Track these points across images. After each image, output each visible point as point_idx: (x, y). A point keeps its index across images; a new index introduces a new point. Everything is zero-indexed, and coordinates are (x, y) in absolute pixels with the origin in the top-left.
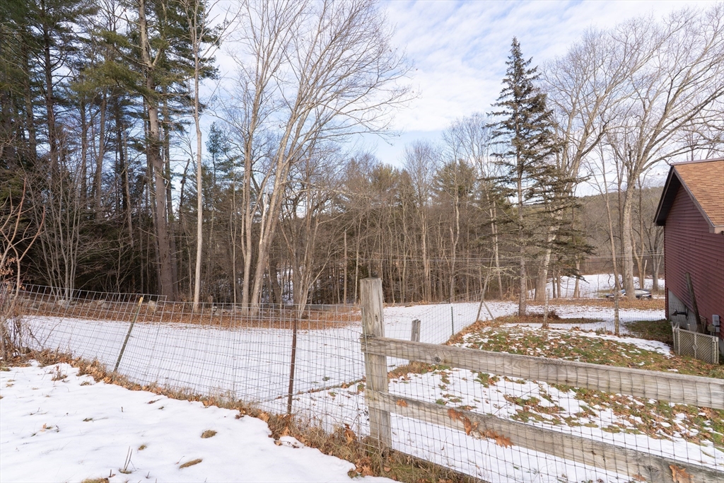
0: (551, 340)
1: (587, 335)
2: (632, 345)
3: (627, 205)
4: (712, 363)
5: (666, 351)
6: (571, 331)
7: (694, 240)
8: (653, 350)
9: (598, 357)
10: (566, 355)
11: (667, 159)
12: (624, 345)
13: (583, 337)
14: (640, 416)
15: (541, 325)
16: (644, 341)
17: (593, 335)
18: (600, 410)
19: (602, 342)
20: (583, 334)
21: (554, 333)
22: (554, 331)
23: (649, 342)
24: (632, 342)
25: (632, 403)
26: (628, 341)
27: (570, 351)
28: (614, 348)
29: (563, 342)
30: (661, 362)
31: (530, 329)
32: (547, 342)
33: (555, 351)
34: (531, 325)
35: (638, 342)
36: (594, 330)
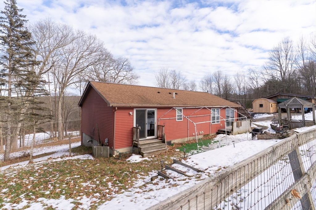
0: (38, 169)
1: (57, 160)
2: (78, 159)
3: (60, 100)
4: (107, 157)
5: (91, 158)
6: (47, 160)
7: (97, 111)
8: (87, 158)
9: (67, 170)
10: (50, 175)
11: (76, 83)
12: (75, 160)
13: (55, 162)
14: (98, 192)
15: (28, 162)
16: (82, 156)
17: (59, 160)
18: (80, 199)
19: (66, 162)
20: (54, 161)
21: (38, 164)
22: (37, 163)
23: (84, 156)
24: (78, 158)
25: (91, 187)
26: (76, 157)
27: (51, 172)
28: (72, 163)
29: (46, 168)
30: (92, 163)
31: (21, 167)
32: (36, 171)
33: (43, 175)
34: (20, 163)
35: (80, 157)
36: (60, 156)
